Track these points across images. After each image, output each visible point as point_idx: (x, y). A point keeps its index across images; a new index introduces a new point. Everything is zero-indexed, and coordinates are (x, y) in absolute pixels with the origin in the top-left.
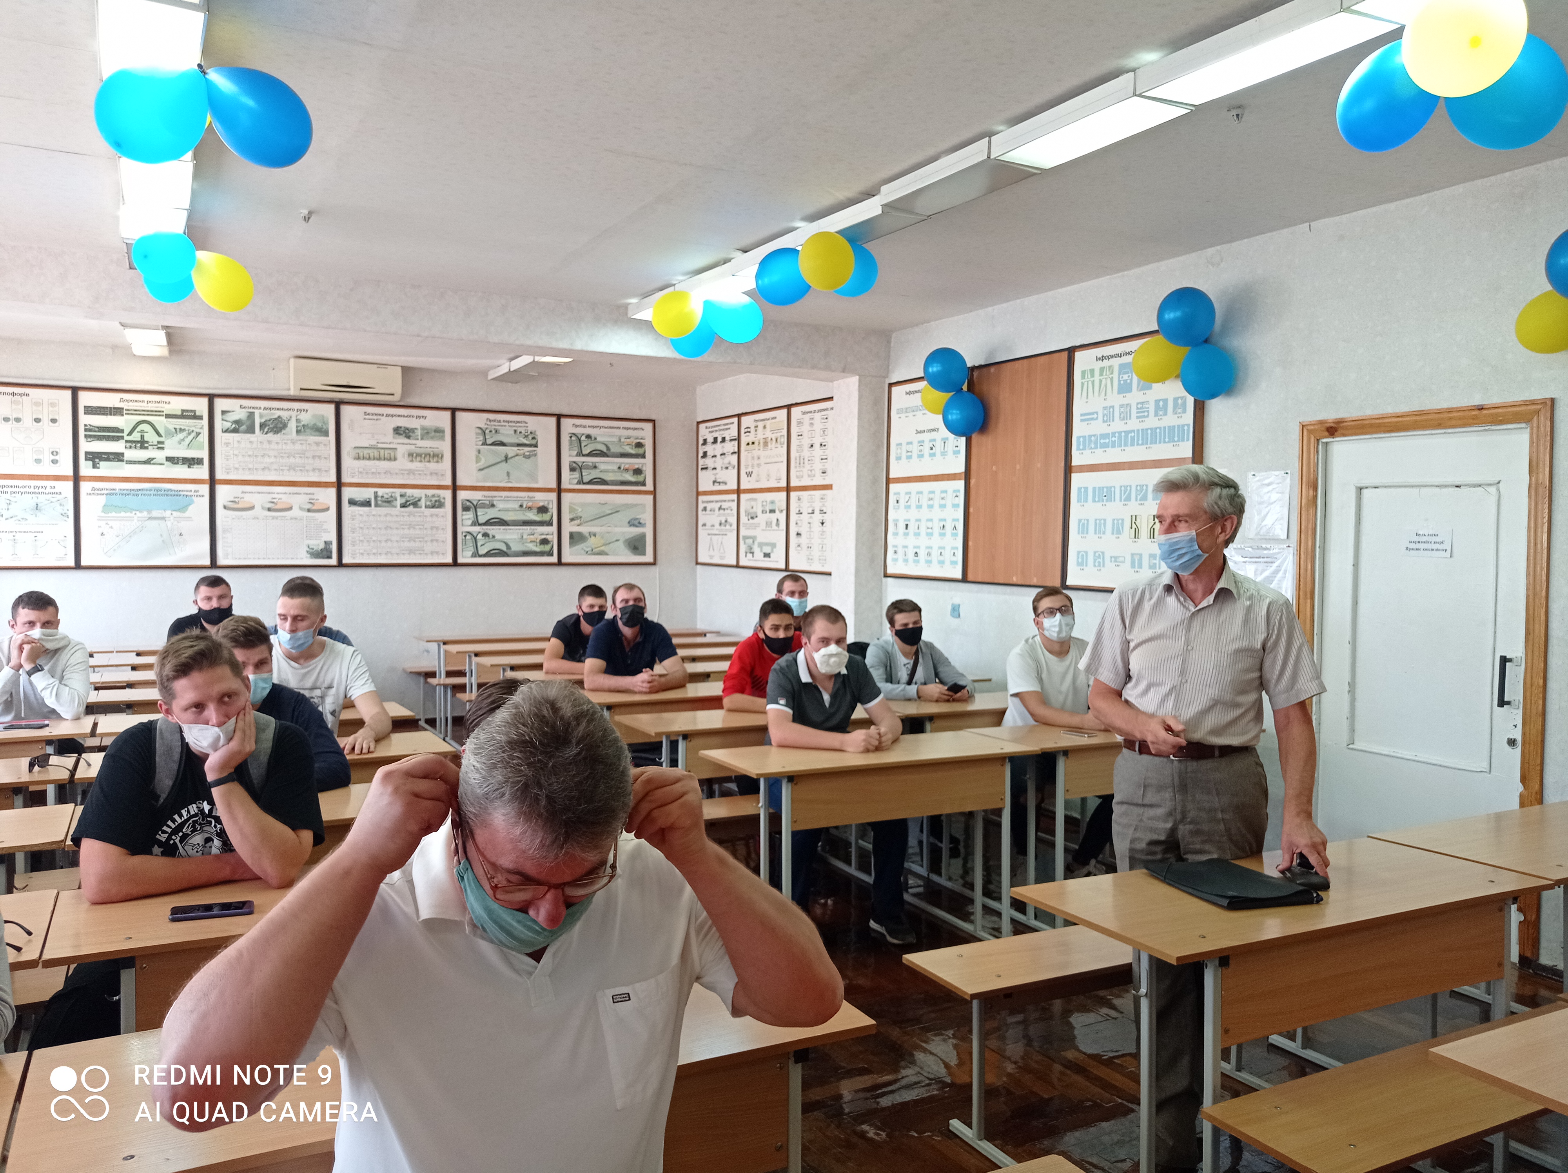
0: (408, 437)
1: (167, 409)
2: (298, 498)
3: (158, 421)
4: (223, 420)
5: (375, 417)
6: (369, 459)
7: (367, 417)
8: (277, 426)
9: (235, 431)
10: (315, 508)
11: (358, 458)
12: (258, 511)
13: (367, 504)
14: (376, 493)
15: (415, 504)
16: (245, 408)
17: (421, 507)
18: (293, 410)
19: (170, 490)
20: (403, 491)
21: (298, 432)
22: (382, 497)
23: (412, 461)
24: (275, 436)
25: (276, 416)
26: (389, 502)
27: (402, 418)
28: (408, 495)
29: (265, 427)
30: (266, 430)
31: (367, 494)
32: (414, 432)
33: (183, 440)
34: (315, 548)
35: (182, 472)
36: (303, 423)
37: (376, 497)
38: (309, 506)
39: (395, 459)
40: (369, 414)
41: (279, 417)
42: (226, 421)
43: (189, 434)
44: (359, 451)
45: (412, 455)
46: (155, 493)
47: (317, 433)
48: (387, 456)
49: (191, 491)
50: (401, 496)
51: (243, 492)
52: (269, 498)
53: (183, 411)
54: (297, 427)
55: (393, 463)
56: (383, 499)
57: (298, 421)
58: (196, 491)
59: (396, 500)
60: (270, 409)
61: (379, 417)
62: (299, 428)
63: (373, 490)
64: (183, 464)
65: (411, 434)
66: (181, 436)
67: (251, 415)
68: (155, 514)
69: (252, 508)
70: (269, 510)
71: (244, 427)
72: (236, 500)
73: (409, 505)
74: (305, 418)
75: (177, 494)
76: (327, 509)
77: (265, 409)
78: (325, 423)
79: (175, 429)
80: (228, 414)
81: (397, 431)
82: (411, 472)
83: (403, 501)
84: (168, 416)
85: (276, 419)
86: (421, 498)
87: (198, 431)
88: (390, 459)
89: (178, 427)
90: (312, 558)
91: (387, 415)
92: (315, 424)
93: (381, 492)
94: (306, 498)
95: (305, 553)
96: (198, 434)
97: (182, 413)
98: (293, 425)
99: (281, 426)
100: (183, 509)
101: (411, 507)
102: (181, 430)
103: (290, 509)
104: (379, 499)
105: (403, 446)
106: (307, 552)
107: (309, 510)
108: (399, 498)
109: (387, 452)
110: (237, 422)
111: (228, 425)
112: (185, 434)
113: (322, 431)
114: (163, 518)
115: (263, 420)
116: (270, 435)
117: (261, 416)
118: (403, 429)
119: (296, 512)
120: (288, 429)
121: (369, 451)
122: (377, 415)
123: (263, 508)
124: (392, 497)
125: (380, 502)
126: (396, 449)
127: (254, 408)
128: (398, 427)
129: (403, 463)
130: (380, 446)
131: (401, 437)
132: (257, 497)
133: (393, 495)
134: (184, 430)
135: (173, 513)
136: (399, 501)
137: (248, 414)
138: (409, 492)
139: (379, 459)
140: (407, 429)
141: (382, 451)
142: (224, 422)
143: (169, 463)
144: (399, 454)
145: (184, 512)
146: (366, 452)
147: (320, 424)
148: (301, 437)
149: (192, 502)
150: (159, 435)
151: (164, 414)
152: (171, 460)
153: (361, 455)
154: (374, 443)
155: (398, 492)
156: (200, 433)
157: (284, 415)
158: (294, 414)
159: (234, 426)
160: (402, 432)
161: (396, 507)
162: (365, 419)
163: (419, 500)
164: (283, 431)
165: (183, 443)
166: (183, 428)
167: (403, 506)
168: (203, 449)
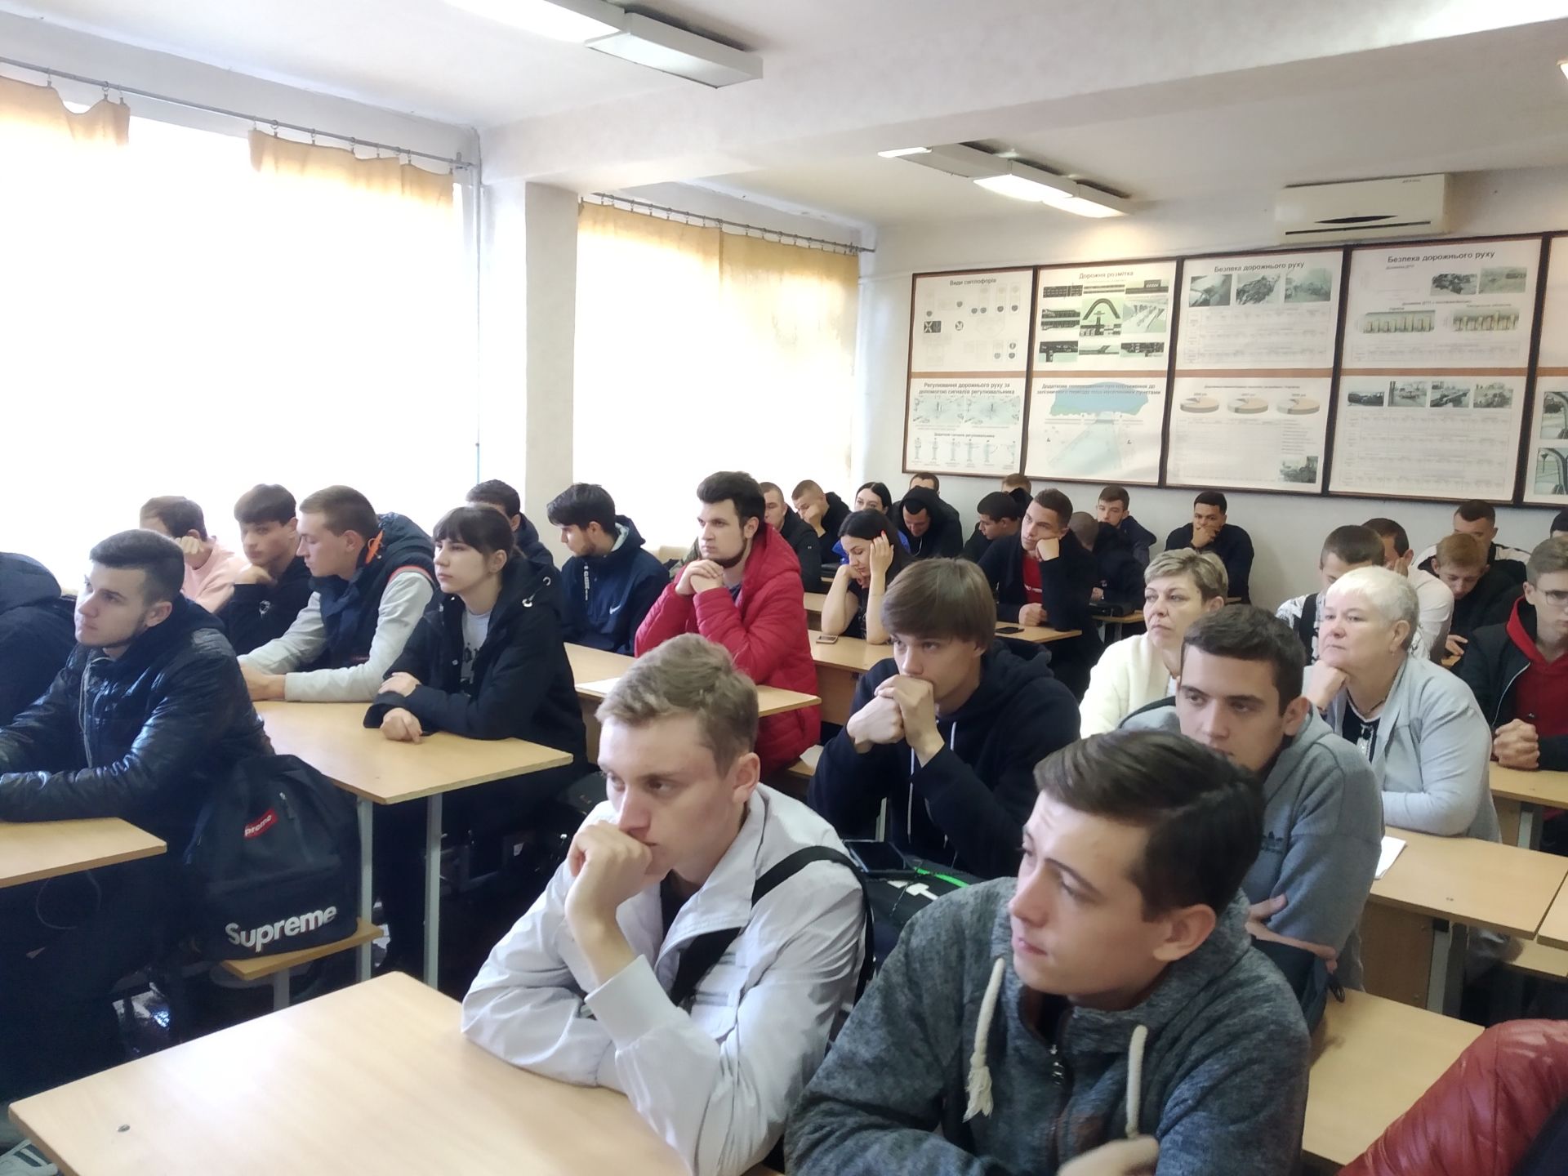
0: (1458, 290)
1: (1130, 282)
2: (1276, 394)
3: (1120, 299)
4: (1192, 290)
5: (1407, 263)
6: (1388, 330)
7: (1393, 264)
8: (1258, 292)
9: (1205, 303)
10: (1298, 407)
11: (1372, 330)
12: (1223, 413)
13: (1377, 401)
14: (1393, 384)
15: (1457, 401)
16: (1221, 270)
17: (1467, 406)
18: (1284, 266)
19: (1122, 386)
20: (1438, 379)
21: (1287, 297)
22: (1402, 390)
23: (1460, 329)
24: (1257, 305)
25: (1259, 278)
26: (1412, 398)
27: (1452, 260)
28: (1445, 386)
29: (1244, 294)
30: (1244, 298)
31: (1379, 386)
32: (1468, 281)
33: (1143, 321)
34: (1293, 467)
35: (1139, 362)
36: (1294, 284)
37: (1392, 390)
38: (1291, 405)
39: (1431, 329)
40: (1395, 260)
41: (1263, 278)
42: (1196, 291)
43: (1151, 312)
44: (1373, 319)
45: (1461, 320)
46: (1107, 389)
47: (1314, 297)
48: (1417, 324)
49: (1146, 387)
50: (1435, 387)
51: (1206, 387)
52: (1238, 393)
53: (1146, 282)
54: (1287, 290)
55: (1425, 334)
56: (1404, 394)
57: (1289, 281)
58: (1152, 387)
59: (1425, 395)
60: (1253, 268)
61: (1410, 263)
62: (1289, 292)
63: (1387, 380)
64: (1140, 351)
65: (1462, 285)
66: (1141, 315)
67: (1227, 279)
68: (1104, 416)
69: (1215, 409)
70: (1237, 410)
71: (1216, 297)
72: (1197, 397)
73: (1446, 403)
74: (1300, 276)
75: (1129, 390)
76: (1316, 410)
77: (1246, 268)
78: (1328, 281)
79: (1136, 307)
80: (1199, 281)
81: (1440, 282)
82: (1456, 348)
83: (1437, 395)
84: (1130, 291)
85: (1259, 281)
86: (1469, 390)
87: (1162, 307)
88: (1422, 329)
89: (1138, 304)
90: (1286, 480)
91: (1426, 259)
92: (1311, 284)
93: (1401, 382)
94: (1287, 394)
95: (1279, 472)
96: (1161, 311)
97: (1145, 286)
98: (1280, 289)
99: (1266, 290)
100: (1134, 410)
101: (1450, 405)
102: (1142, 308)
103: (1265, 409)
104: (1397, 393)
105: (1447, 305)
106: (1281, 471)
107: (1290, 411)
108: (1429, 391)
109: (1417, 317)
110: (1208, 291)
111: (1198, 296)
112: (1145, 312)
113: (1322, 294)
114: (1111, 422)
115: (1241, 286)
116: (1248, 304)
117: (1239, 281)
118: (1450, 278)
119: (1272, 414)
120: (1273, 295)
121: (1389, 318)
122: (1409, 259)
123: (1229, 408)
124: (1418, 389)
125: (1397, 399)
126: (1434, 311)
127: (1232, 269)
128: (1441, 275)
129: (1444, 334)
130: (1408, 308)
131: (1445, 290)
132: (1222, 393)
133: (1420, 387)
134: (1146, 307)
135: (1124, 414)
136: (1431, 396)
137: (1222, 278)
138: (1448, 381)
139: (1405, 330)
140: (1458, 277)
141: (1410, 318)
142: (1193, 293)
143: (1125, 351)
144: (1438, 320)
145: (1135, 414)
146: (1383, 319)
147: (1318, 284)
148: (1289, 305)
149: (1146, 401)
150: (1117, 316)
151: (1125, 288)
152: (1128, 347)
153: (1375, 326)
154: (1398, 305)
155: (1429, 381)
156: (1163, 310)
157: (1270, 274)
158: (1282, 272)
159: (1204, 296)
160: (1447, 283)
161: (1422, 405)
162: (1388, 268)
163: (1465, 394)
164: (1267, 298)
165: (1142, 324)
166: (1144, 304)
167: (1436, 404)
168: (1165, 331)
